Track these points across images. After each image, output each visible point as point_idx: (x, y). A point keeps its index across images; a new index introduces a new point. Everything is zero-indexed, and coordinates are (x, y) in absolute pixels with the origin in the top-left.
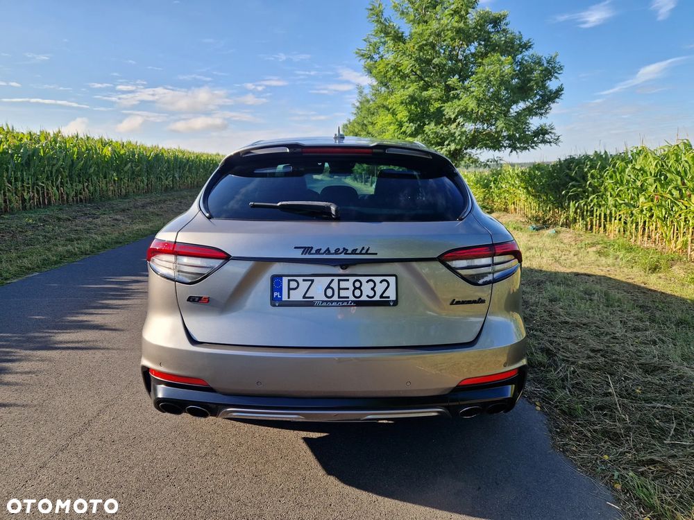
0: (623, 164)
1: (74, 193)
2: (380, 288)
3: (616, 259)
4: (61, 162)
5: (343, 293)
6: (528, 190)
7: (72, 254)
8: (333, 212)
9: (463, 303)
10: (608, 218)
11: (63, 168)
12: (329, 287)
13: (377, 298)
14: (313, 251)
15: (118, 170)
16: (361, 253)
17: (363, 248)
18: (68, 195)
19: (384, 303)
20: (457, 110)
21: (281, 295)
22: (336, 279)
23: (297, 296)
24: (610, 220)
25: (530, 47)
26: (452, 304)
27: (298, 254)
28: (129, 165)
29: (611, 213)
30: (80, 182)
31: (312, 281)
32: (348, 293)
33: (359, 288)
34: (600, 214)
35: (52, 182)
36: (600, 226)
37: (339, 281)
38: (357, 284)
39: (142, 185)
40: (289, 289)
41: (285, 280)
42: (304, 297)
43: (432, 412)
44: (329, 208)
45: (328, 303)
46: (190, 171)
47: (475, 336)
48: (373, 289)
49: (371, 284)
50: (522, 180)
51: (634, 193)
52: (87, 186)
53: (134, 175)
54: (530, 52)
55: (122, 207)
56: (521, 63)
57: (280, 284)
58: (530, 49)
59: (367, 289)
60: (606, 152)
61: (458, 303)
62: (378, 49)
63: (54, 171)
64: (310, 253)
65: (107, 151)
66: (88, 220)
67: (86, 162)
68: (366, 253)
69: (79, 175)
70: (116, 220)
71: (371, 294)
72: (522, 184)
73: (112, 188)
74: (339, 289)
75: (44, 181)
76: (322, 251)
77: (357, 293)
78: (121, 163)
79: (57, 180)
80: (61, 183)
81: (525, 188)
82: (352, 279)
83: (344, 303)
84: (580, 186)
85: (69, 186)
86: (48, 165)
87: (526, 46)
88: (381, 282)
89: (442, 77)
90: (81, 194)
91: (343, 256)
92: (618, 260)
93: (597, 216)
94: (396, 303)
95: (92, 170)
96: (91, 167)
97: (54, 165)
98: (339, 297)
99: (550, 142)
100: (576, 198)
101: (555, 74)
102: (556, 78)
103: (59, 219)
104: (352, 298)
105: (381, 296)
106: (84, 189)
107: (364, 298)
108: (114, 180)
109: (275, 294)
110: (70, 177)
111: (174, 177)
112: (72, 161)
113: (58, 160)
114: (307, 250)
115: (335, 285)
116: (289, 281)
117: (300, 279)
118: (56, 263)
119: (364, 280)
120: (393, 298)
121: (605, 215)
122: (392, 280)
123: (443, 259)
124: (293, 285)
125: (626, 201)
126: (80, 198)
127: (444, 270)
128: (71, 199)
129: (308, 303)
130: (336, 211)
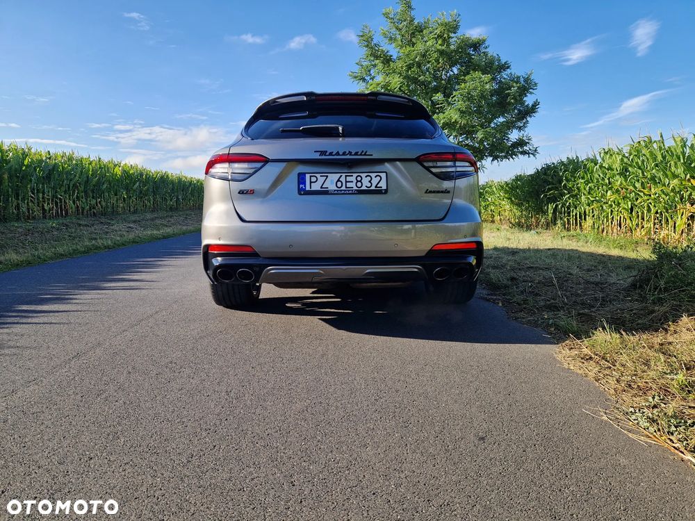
0: (593, 164)
1: (88, 207)
2: (375, 181)
3: (587, 242)
4: (77, 178)
5: (349, 185)
6: (512, 201)
7: (97, 248)
8: (341, 131)
9: (434, 192)
10: (584, 216)
11: (80, 184)
12: (339, 180)
13: (373, 188)
14: (328, 154)
15: (127, 189)
16: (361, 155)
17: (363, 152)
18: (83, 209)
19: (378, 192)
20: (442, 122)
21: (305, 186)
22: (344, 175)
23: (316, 187)
24: (585, 219)
25: (508, 67)
26: (426, 192)
27: (317, 156)
28: (138, 184)
29: (585, 211)
30: (93, 197)
31: (327, 176)
32: (353, 185)
33: (360, 181)
34: (576, 214)
35: (69, 196)
36: (576, 225)
37: (346, 176)
38: (359, 179)
39: (149, 204)
40: (311, 182)
41: (308, 176)
42: (321, 188)
43: (414, 268)
44: (338, 128)
45: (338, 193)
46: (192, 194)
47: (444, 215)
48: (370, 182)
49: (369, 178)
50: (506, 192)
51: (603, 191)
52: (100, 202)
53: (142, 195)
54: (508, 71)
55: (134, 219)
56: (500, 82)
57: (304, 179)
58: (508, 70)
59: (366, 182)
60: (577, 157)
61: (431, 192)
62: (369, 71)
63: (71, 185)
64: (325, 155)
65: (118, 171)
66: (105, 227)
67: (99, 179)
68: (365, 155)
69: (93, 191)
70: (130, 227)
71: (369, 185)
72: (506, 195)
73: (121, 205)
74: (346, 182)
75: (63, 194)
76: (334, 154)
77: (359, 184)
78: (130, 183)
79: (73, 195)
80: (77, 197)
81: (509, 199)
82: (355, 175)
83: (349, 192)
84: (556, 189)
85: (84, 200)
86: (67, 179)
87: (505, 67)
88: (376, 177)
89: (427, 93)
90: (94, 208)
91: (348, 157)
92: (588, 243)
93: (573, 216)
94: (386, 191)
95: (105, 186)
96: (103, 184)
97: (71, 180)
98: (346, 187)
99: (529, 154)
100: (553, 199)
101: (530, 90)
102: (531, 93)
103: (80, 225)
104: (355, 188)
105: (376, 187)
106: (97, 205)
107: (364, 188)
108: (124, 198)
109: (301, 186)
110: (86, 192)
111: (178, 199)
112: (88, 177)
113: (75, 176)
114: (323, 153)
115: (343, 179)
116: (311, 176)
117: (318, 175)
118: (84, 252)
119: (363, 175)
120: (384, 187)
121: (580, 213)
122: (383, 175)
123: (419, 160)
124: (314, 179)
125: (597, 198)
126: (94, 213)
127: (421, 167)
128: (85, 211)
129: (324, 192)
130: (343, 130)
